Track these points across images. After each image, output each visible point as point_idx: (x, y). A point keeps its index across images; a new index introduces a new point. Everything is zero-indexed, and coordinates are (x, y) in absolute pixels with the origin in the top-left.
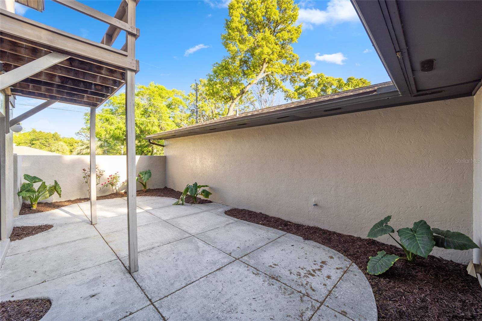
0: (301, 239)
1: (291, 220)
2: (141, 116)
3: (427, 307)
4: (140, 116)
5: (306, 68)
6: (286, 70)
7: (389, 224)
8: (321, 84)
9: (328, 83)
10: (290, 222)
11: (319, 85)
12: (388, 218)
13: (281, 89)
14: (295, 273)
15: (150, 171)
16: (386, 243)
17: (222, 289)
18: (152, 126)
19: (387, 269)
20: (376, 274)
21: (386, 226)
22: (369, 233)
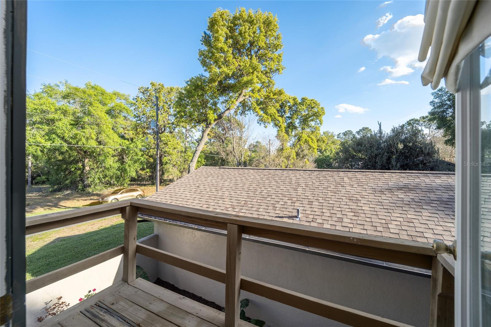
2: (71, 127)
4: (69, 127)
6: (263, 94)
9: (285, 100)
15: (146, 274)
18: (87, 139)
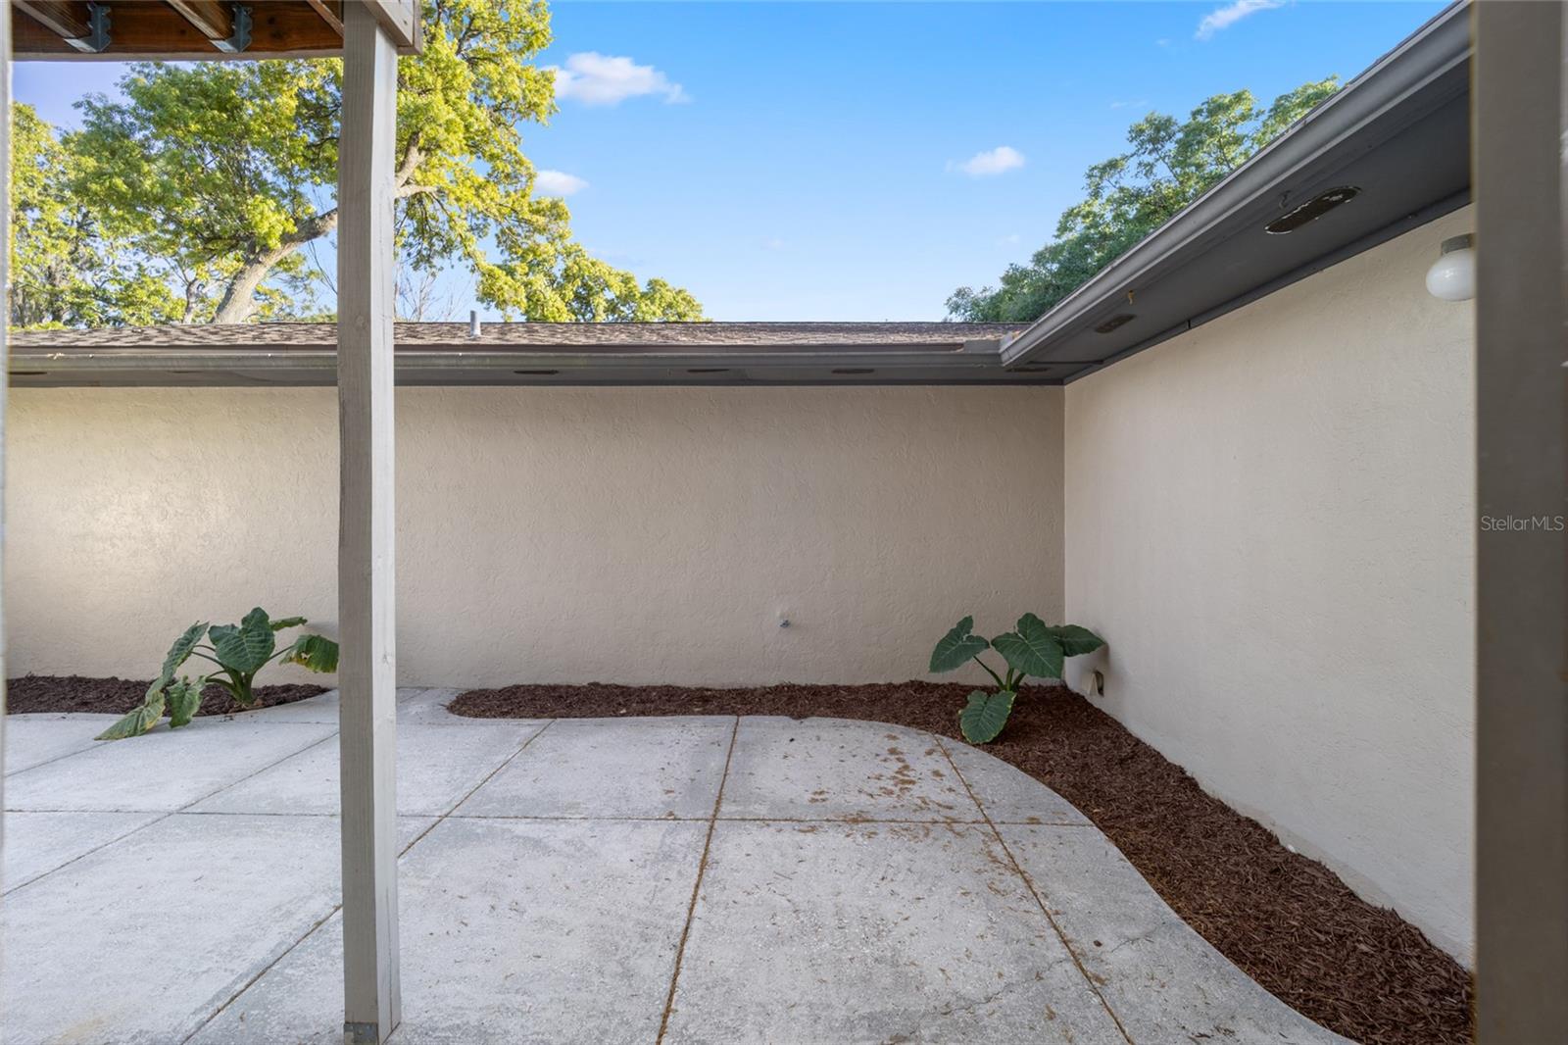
0: (785, 720)
1: (708, 682)
3: (1087, 764)
5: (559, 216)
7: (974, 632)
8: (575, 277)
9: (596, 279)
10: (707, 690)
11: (568, 276)
12: (966, 623)
13: (470, 262)
14: (876, 792)
16: (941, 683)
17: (789, 901)
19: (1004, 722)
20: (987, 741)
21: (970, 638)
22: (932, 663)
